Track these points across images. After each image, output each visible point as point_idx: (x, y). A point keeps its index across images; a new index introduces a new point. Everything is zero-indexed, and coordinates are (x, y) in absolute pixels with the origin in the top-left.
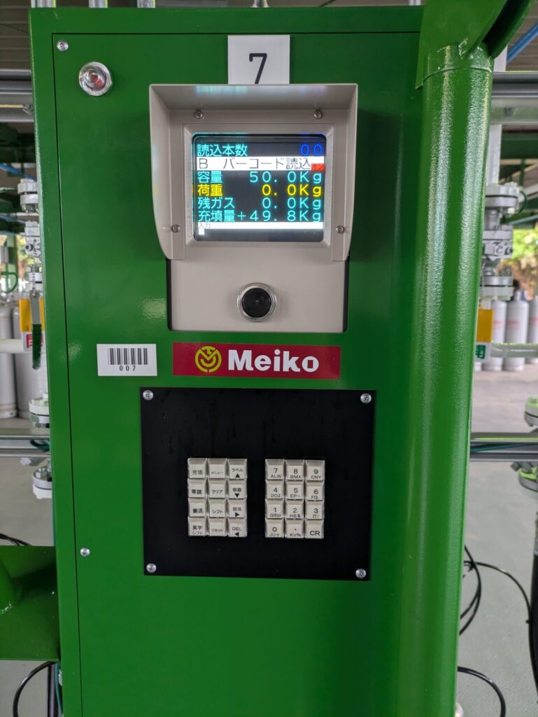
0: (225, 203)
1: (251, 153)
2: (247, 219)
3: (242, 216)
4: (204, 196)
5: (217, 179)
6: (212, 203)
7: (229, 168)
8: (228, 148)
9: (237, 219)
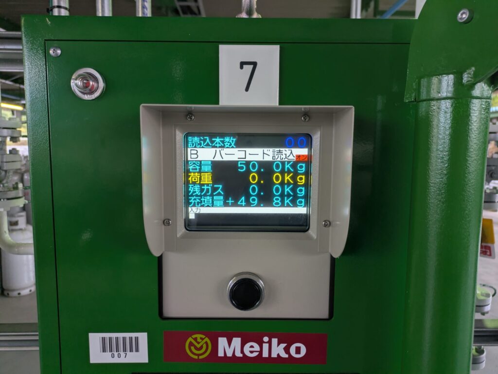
0: (214, 190)
1: (238, 145)
2: (235, 204)
3: (230, 201)
4: (194, 183)
5: (208, 168)
6: (202, 190)
7: (218, 158)
8: (218, 140)
9: (226, 204)
